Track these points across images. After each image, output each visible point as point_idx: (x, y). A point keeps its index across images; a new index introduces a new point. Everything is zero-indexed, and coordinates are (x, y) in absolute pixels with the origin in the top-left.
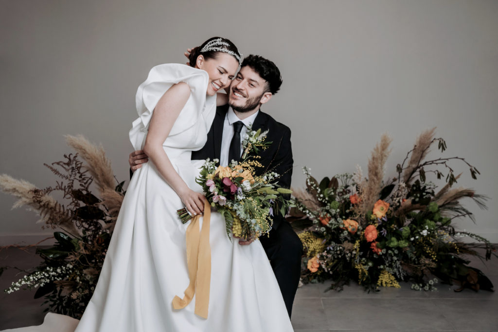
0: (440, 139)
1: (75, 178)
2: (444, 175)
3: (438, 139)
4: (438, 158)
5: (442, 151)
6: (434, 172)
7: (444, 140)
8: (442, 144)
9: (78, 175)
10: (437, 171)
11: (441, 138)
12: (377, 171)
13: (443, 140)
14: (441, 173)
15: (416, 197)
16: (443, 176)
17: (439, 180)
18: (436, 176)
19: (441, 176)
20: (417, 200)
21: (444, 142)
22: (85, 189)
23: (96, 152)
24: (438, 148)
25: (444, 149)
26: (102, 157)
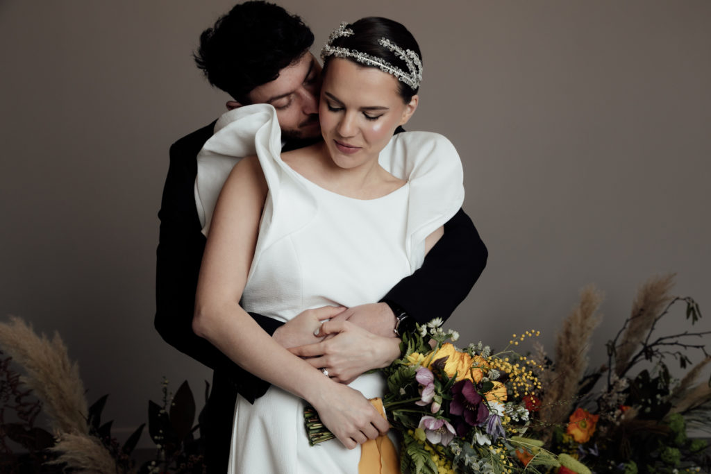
0: (689, 300)
1: (6, 406)
2: (691, 361)
3: (685, 299)
4: (683, 332)
5: (693, 323)
6: (674, 355)
7: (696, 301)
8: (693, 308)
9: (13, 398)
10: (680, 354)
11: (689, 298)
12: (573, 356)
13: (693, 302)
14: (686, 358)
15: (646, 405)
16: (691, 363)
17: (683, 369)
18: (678, 362)
19: (687, 364)
20: (648, 410)
21: (697, 305)
22: (28, 422)
23: (46, 352)
24: (685, 316)
25: (695, 318)
26: (60, 362)
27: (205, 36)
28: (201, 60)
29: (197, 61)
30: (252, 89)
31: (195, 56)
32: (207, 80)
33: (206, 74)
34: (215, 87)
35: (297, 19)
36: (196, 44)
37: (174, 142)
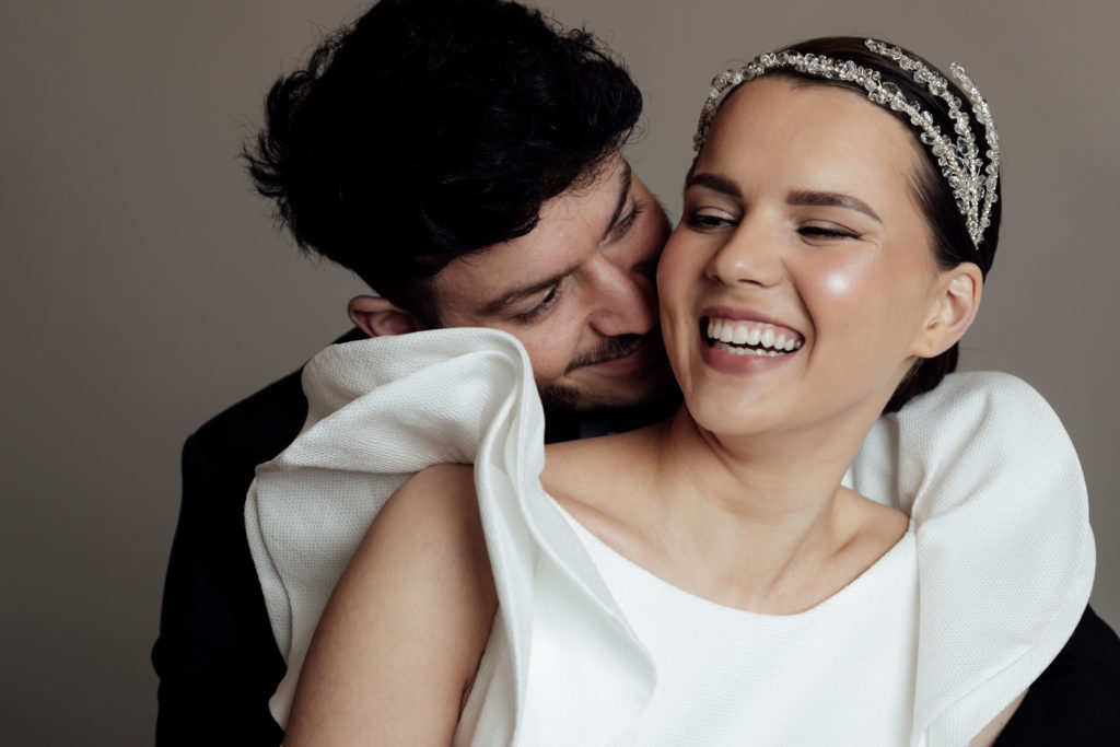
27: (281, 99)
28: (269, 171)
29: (256, 173)
30: (444, 264)
31: (251, 159)
32: (287, 233)
33: (283, 212)
34: (314, 254)
35: (582, 41)
36: (255, 121)
37: (192, 429)
